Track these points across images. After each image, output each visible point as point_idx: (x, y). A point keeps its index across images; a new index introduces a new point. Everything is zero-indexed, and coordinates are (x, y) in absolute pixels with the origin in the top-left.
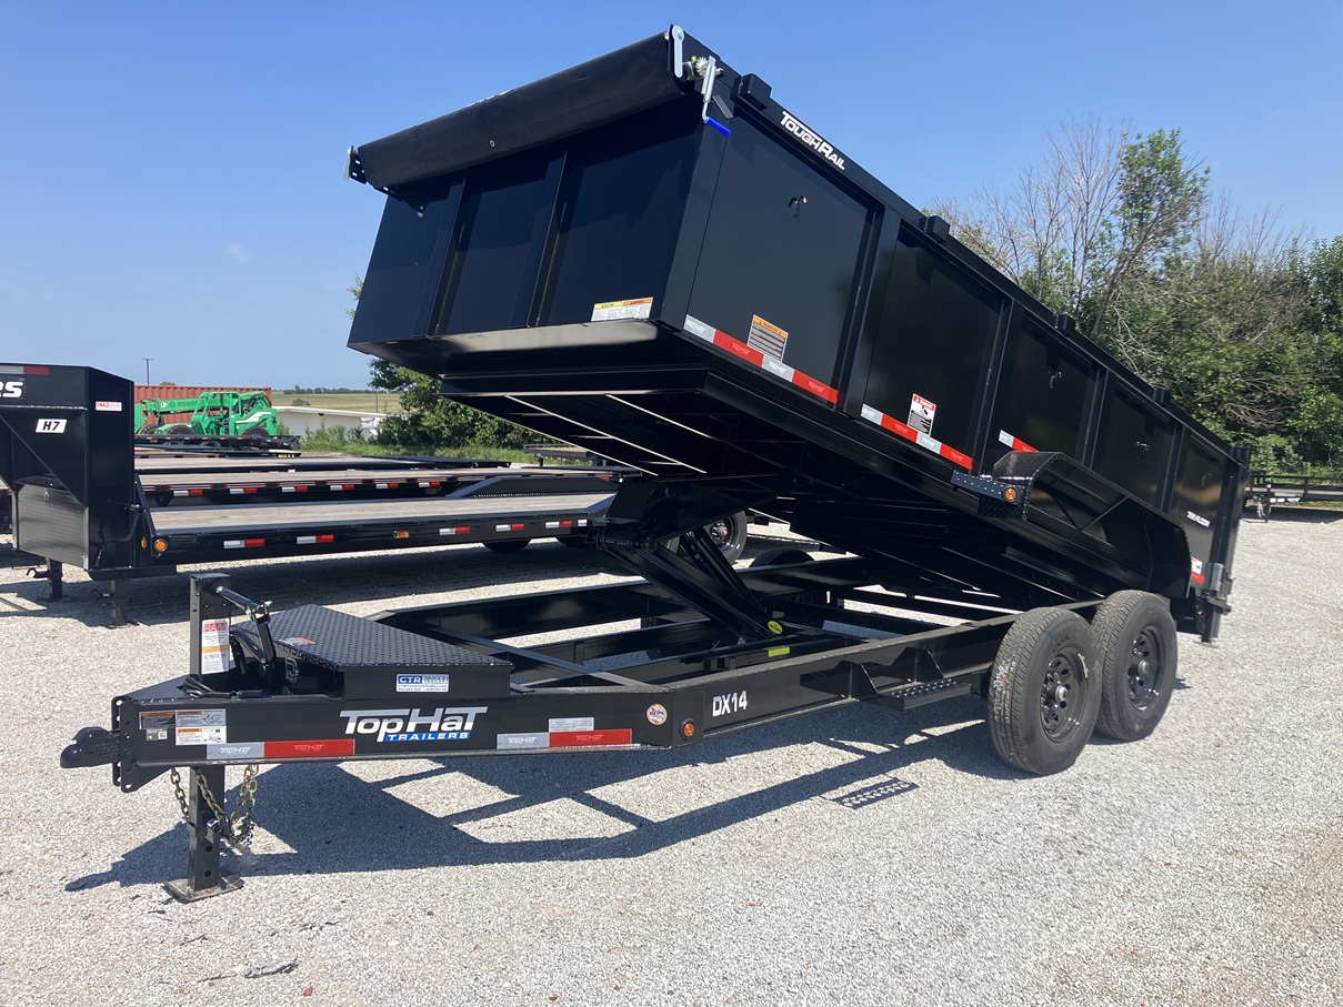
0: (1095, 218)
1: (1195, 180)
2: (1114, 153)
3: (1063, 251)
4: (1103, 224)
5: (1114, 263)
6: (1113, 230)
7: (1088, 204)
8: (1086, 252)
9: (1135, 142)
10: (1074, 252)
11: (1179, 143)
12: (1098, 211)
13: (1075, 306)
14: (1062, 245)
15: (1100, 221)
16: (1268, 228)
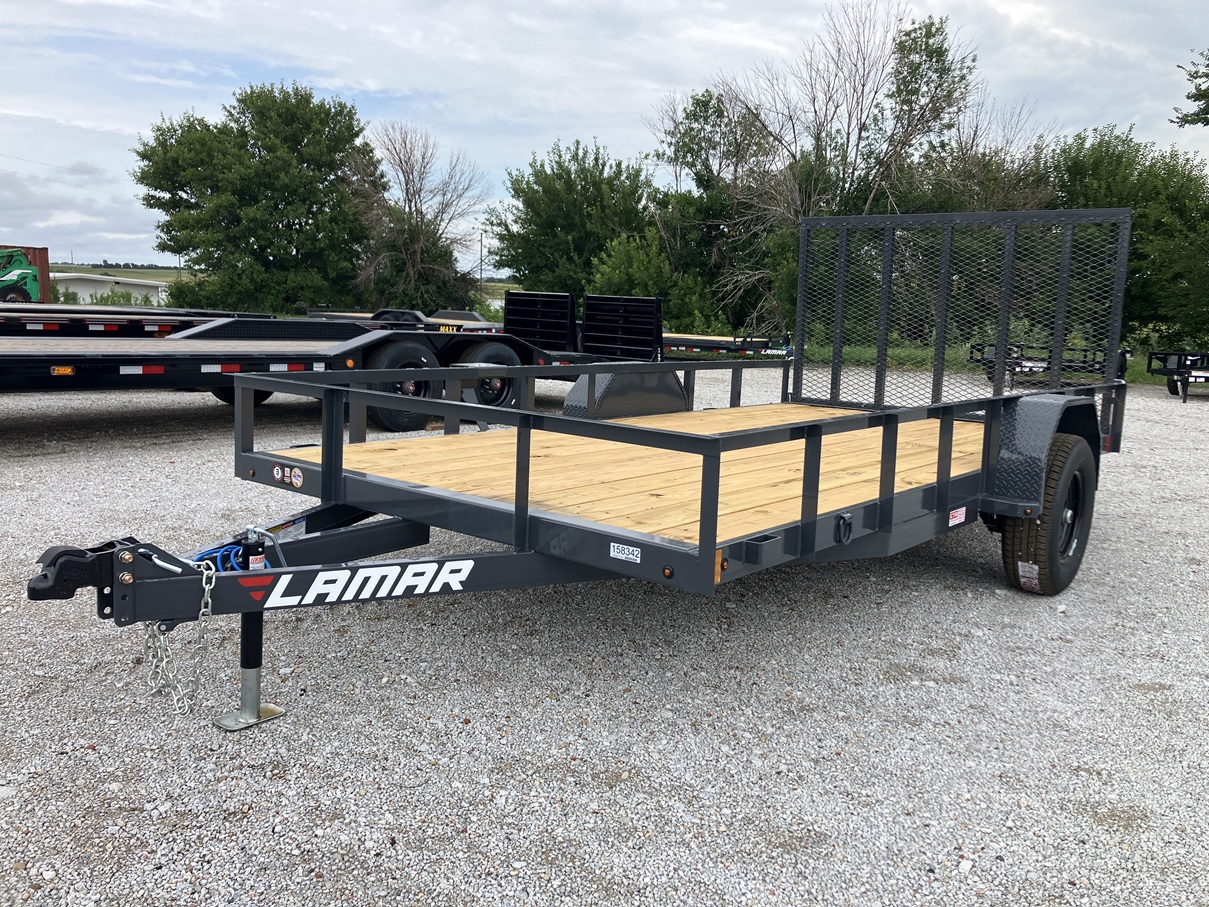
0: (870, 101)
1: (961, 69)
2: (890, 36)
3: (838, 131)
4: (877, 106)
5: (885, 147)
6: (885, 113)
7: (863, 86)
8: (860, 133)
9: (909, 27)
10: (848, 134)
11: (946, 30)
12: (873, 94)
13: (847, 186)
14: (836, 125)
15: (874, 103)
16: (1023, 121)
